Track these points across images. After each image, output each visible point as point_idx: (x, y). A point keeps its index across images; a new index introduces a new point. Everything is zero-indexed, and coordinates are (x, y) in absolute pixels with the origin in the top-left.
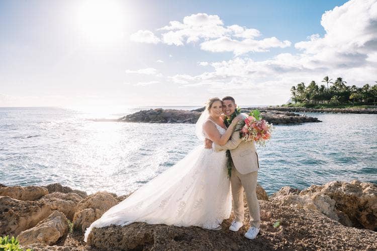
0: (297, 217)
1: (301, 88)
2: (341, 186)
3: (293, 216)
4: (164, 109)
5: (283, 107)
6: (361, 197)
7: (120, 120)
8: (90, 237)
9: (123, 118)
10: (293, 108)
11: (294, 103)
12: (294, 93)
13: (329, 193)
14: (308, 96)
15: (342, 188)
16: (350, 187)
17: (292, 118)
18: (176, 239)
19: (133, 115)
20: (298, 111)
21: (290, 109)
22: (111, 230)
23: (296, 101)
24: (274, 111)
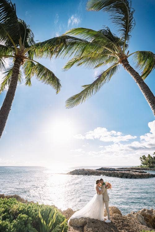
0: (127, 220)
1: (144, 157)
2: (145, 211)
3: (126, 220)
4: (85, 169)
5: (138, 168)
6: (152, 216)
7: (67, 174)
8: (70, 222)
9: (69, 173)
10: (143, 168)
11: (143, 165)
12: (142, 161)
13: (142, 213)
14: (149, 162)
15: (146, 211)
16: (149, 211)
17: (142, 174)
18: (92, 222)
19: (73, 172)
20: (146, 169)
21: (142, 169)
22: (76, 220)
23: (144, 164)
24: (134, 170)
